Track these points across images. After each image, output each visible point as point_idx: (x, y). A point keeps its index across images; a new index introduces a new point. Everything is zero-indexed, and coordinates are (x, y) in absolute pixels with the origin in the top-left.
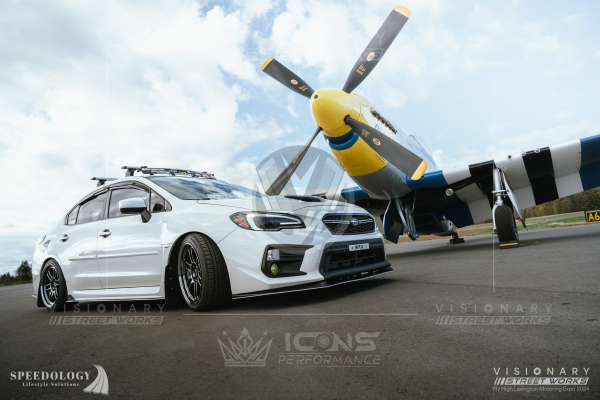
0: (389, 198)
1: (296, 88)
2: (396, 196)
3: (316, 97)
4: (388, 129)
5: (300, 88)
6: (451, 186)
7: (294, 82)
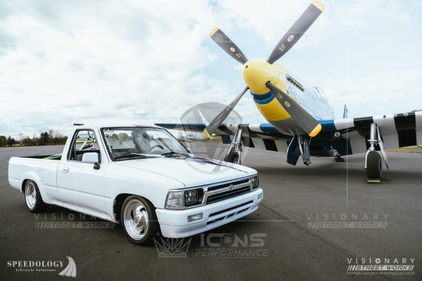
0: (293, 135)
1: (233, 55)
3: (247, 67)
4: (298, 88)
5: (237, 55)
6: (339, 131)
7: (233, 49)
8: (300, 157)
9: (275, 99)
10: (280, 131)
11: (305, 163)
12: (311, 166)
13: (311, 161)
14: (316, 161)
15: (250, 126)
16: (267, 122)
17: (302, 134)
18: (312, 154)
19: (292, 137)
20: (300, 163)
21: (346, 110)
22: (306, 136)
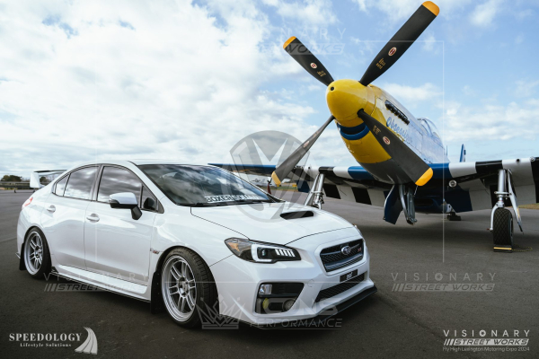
0: (393, 182)
1: (314, 72)
2: (400, 182)
3: (332, 89)
4: (400, 120)
5: (319, 73)
6: (455, 179)
7: (313, 66)
8: (402, 213)
9: (370, 134)
10: (376, 177)
11: (409, 222)
12: (416, 225)
13: (416, 218)
14: (422, 219)
15: (334, 170)
16: (358, 165)
17: (406, 182)
18: (418, 209)
19: (390, 186)
20: (402, 220)
21: (463, 152)
22: (410, 185)
